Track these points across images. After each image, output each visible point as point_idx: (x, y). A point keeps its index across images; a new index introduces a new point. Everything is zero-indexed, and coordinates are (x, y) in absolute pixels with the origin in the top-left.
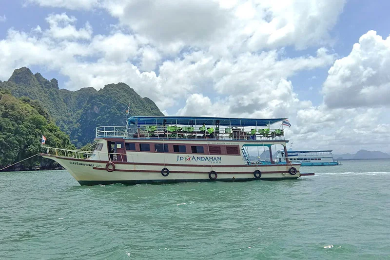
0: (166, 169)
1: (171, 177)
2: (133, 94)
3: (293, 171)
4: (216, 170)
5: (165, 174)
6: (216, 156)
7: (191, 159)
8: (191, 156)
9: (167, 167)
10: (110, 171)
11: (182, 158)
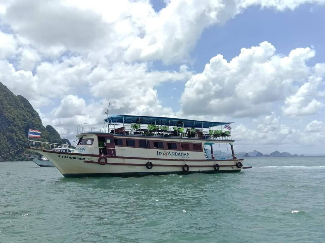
0: (150, 163)
1: (154, 169)
2: (5, 91)
3: (239, 165)
4: (188, 163)
5: (150, 167)
6: (186, 152)
7: (167, 154)
8: (168, 151)
9: (151, 161)
10: (103, 164)
11: (160, 153)
